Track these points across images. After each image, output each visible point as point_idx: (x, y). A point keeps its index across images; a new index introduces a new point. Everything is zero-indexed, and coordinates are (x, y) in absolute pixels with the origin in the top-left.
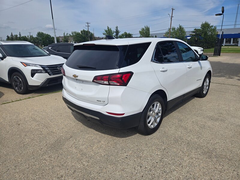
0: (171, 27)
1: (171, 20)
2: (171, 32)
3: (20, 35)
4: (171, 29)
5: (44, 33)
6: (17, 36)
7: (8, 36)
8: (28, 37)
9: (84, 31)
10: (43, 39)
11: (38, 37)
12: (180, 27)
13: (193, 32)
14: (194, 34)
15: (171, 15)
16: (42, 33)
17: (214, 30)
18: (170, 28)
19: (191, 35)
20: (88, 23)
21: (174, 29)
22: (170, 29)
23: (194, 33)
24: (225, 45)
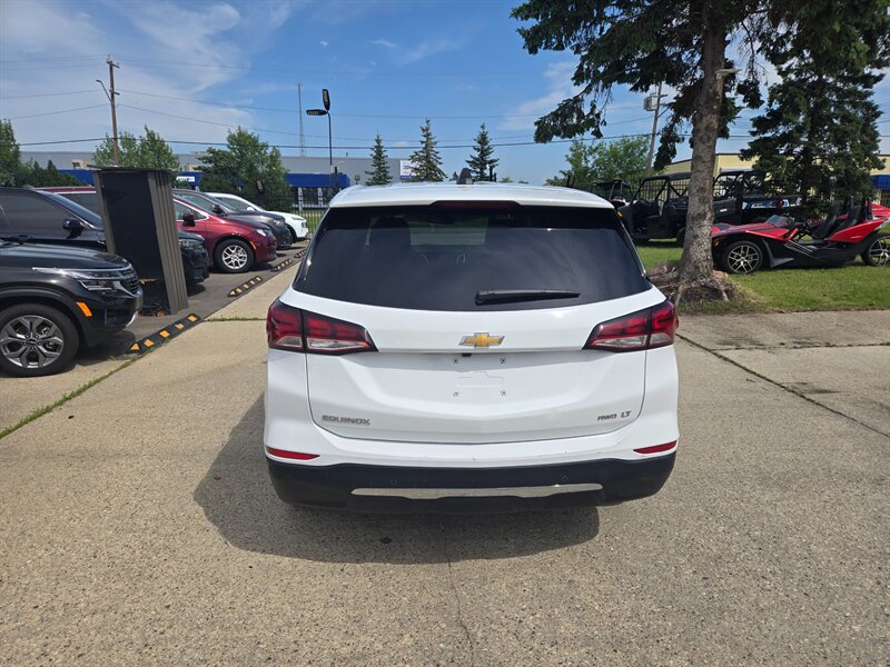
0: (115, 134)
1: (113, 107)
2: (123, 154)
4: (119, 141)
12: (151, 135)
13: (204, 158)
14: (210, 166)
15: (108, 87)
17: (274, 158)
18: (111, 136)
19: (199, 169)
21: (129, 141)
22: (116, 139)
23: (210, 162)
24: (304, 209)
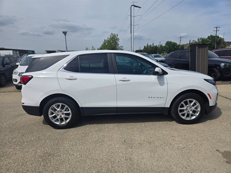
3: (153, 44)
5: (172, 41)
6: (151, 45)
7: (145, 47)
8: (159, 46)
9: (212, 36)
10: (170, 47)
11: (166, 46)
16: (171, 42)
20: (217, 28)
